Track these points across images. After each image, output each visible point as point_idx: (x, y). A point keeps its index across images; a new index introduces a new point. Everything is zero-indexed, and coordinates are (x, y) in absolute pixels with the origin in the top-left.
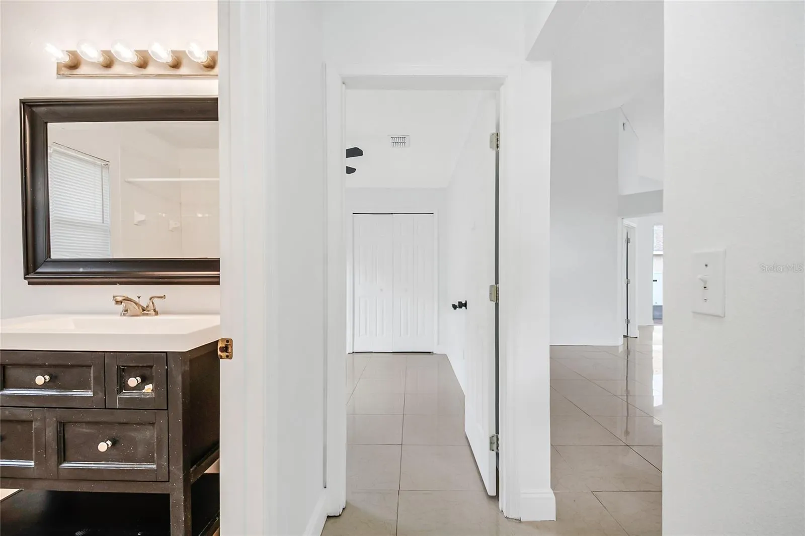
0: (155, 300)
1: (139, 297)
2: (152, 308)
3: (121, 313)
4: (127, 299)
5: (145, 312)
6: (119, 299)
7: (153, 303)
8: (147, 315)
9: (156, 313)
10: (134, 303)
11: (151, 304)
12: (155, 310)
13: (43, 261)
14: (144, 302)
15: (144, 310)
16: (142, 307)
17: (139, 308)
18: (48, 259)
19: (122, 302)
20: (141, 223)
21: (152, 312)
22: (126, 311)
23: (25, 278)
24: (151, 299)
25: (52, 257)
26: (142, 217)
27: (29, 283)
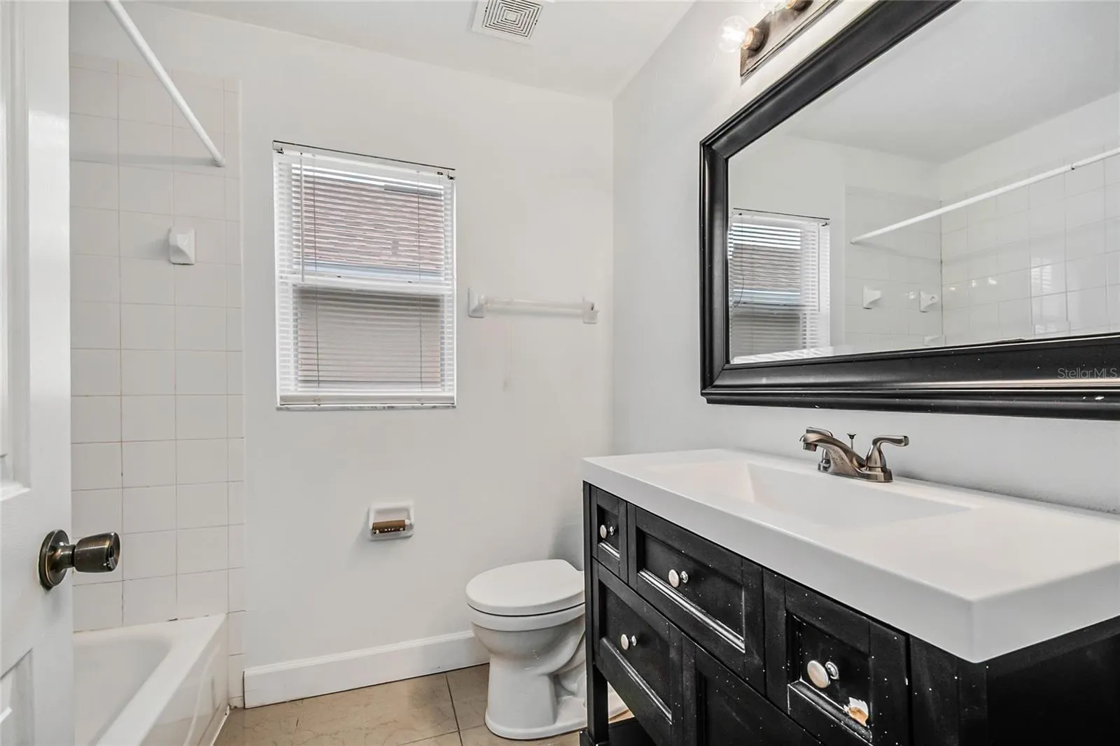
0: (885, 447)
1: (852, 437)
2: (879, 464)
3: (819, 465)
4: (828, 440)
5: (864, 471)
6: (813, 437)
7: (880, 452)
8: (868, 477)
9: (888, 477)
10: (841, 448)
11: (877, 453)
12: (884, 469)
13: (720, 369)
14: (862, 448)
15: (861, 466)
16: (859, 459)
17: (851, 461)
18: (727, 366)
19: (816, 446)
20: (875, 303)
21: (878, 472)
22: (828, 462)
23: (703, 394)
24: (875, 442)
25: (732, 362)
26: (877, 295)
27: (709, 401)
